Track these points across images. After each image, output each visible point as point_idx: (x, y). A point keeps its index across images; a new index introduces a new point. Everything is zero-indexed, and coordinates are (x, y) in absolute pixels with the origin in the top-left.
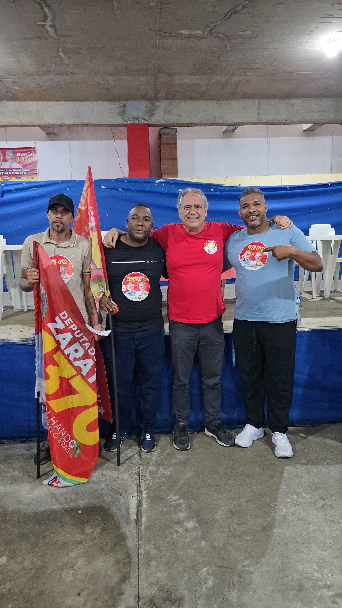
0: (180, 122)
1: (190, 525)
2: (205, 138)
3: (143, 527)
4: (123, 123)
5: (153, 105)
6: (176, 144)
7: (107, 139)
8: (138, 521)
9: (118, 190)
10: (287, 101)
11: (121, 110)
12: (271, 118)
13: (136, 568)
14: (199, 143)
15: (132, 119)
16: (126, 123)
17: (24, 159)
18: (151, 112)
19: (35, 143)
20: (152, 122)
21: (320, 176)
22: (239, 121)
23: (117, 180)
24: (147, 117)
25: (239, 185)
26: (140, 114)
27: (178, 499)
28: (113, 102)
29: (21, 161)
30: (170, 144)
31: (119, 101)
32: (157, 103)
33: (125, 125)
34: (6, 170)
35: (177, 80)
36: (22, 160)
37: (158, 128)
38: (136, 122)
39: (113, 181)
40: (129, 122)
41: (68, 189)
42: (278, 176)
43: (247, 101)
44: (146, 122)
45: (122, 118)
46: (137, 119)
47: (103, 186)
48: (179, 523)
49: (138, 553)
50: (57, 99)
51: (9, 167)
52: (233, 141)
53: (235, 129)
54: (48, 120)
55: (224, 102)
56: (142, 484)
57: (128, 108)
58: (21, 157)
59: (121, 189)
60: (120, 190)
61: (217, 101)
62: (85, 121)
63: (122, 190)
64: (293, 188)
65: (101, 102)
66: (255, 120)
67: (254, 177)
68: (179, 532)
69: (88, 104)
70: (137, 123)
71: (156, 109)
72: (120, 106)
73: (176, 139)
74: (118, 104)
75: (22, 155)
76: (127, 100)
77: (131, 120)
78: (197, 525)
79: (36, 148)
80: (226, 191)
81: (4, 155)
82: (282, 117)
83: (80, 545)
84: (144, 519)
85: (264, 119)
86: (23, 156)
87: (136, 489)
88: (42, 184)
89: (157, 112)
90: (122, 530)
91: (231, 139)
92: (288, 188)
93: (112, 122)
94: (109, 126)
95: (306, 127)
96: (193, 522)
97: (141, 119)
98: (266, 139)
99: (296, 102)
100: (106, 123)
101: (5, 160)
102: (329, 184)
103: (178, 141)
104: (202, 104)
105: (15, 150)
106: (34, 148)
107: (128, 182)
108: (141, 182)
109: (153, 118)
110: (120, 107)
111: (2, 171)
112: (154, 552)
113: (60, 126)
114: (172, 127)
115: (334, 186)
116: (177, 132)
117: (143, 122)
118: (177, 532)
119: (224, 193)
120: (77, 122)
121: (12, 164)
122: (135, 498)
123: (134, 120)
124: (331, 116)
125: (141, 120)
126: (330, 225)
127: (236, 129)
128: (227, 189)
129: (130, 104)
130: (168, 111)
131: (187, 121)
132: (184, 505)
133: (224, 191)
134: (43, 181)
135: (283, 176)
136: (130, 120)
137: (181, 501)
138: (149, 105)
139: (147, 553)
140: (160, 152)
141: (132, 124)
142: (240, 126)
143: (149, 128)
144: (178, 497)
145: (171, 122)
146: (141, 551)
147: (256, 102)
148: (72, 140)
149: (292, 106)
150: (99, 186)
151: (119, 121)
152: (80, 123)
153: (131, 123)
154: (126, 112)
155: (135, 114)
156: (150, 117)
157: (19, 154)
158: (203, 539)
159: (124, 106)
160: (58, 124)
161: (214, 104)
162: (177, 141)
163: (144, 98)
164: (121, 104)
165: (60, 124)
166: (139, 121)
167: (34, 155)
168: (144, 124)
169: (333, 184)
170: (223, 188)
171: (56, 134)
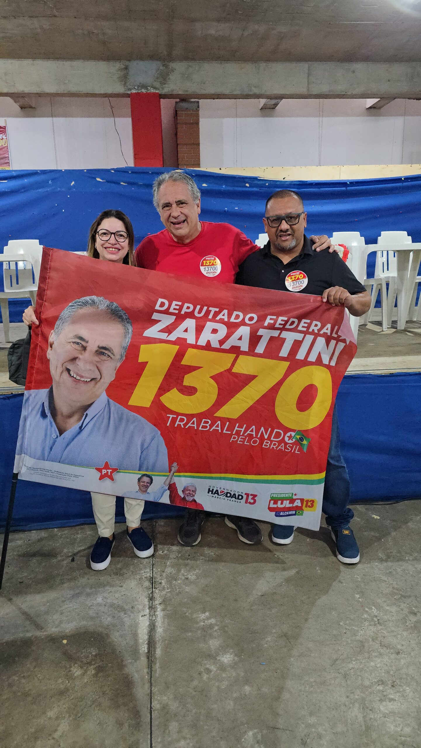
0: (203, 92)
1: (227, 658)
2: (236, 116)
3: (158, 665)
4: (125, 92)
5: (166, 67)
6: (197, 123)
7: (104, 116)
8: (150, 655)
9: (120, 184)
10: (346, 65)
11: (122, 73)
12: (325, 89)
13: (148, 734)
14: (229, 123)
15: (138, 86)
16: (129, 92)
18: (163, 77)
19: (6, 121)
20: (166, 90)
21: (391, 167)
22: (282, 92)
23: (117, 170)
24: (157, 85)
25: (284, 179)
26: (148, 80)
27: (208, 618)
28: (111, 63)
30: (190, 124)
31: (119, 61)
32: (172, 65)
33: (128, 96)
35: (199, 29)
37: (174, 101)
38: (144, 91)
39: (113, 171)
40: (134, 91)
41: (50, 182)
42: (335, 166)
43: (293, 65)
44: (157, 92)
45: (123, 86)
46: (145, 87)
47: (98, 178)
48: (212, 656)
49: (151, 708)
50: (34, 56)
52: (275, 121)
53: (276, 105)
54: (20, 87)
55: (263, 65)
56: (155, 595)
57: (132, 71)
59: (124, 182)
60: (122, 183)
61: (253, 63)
62: (73, 89)
63: (124, 184)
64: (354, 183)
65: (95, 62)
66: (303, 90)
67: (303, 167)
68: (211, 671)
69: (77, 63)
70: (145, 93)
71: (171, 73)
72: (121, 68)
73: (197, 116)
74: (118, 65)
76: (130, 61)
77: (136, 88)
78: (236, 658)
79: (6, 128)
80: (266, 187)
82: (340, 88)
83: (64, 697)
84: (159, 652)
85: (315, 90)
87: (147, 603)
88: (14, 174)
89: (171, 77)
90: (126, 670)
91: (272, 118)
92: (348, 183)
93: (109, 90)
94: (106, 97)
95: (370, 102)
96: (231, 654)
97: (149, 87)
98: (317, 118)
99: (359, 67)
100: (102, 92)
102: (403, 179)
103: (200, 120)
104: (232, 67)
106: (5, 128)
107: (132, 172)
108: (150, 173)
109: (166, 86)
110: (121, 70)
112: (174, 706)
113: (39, 95)
114: (193, 100)
115: (409, 182)
116: (199, 108)
117: (153, 91)
118: (208, 671)
119: (263, 190)
120: (62, 89)
122: (146, 618)
123: (140, 88)
124: (404, 87)
125: (150, 89)
126: (406, 233)
127: (278, 104)
128: (267, 184)
129: (135, 66)
130: (187, 77)
131: (211, 90)
132: (216, 628)
133: (262, 187)
134: (15, 171)
135: (342, 166)
136: (134, 88)
137: (213, 621)
138: (161, 68)
139: (164, 707)
140: (176, 134)
141: (138, 94)
142: (283, 99)
143: (162, 100)
144: (207, 614)
145: (190, 91)
146: (156, 705)
147: (305, 66)
148: (55, 117)
149: (354, 72)
150: (93, 178)
151: (120, 89)
152: (65, 92)
153: (137, 92)
154: (129, 77)
155: (141, 79)
156: (162, 84)
158: (247, 681)
159: (126, 68)
160: (36, 92)
161: (249, 67)
163: (152, 57)
164: (122, 65)
165: (39, 92)
166: (147, 89)
167: (4, 137)
168: (154, 94)
169: (407, 179)
170: (262, 182)
171: (34, 108)
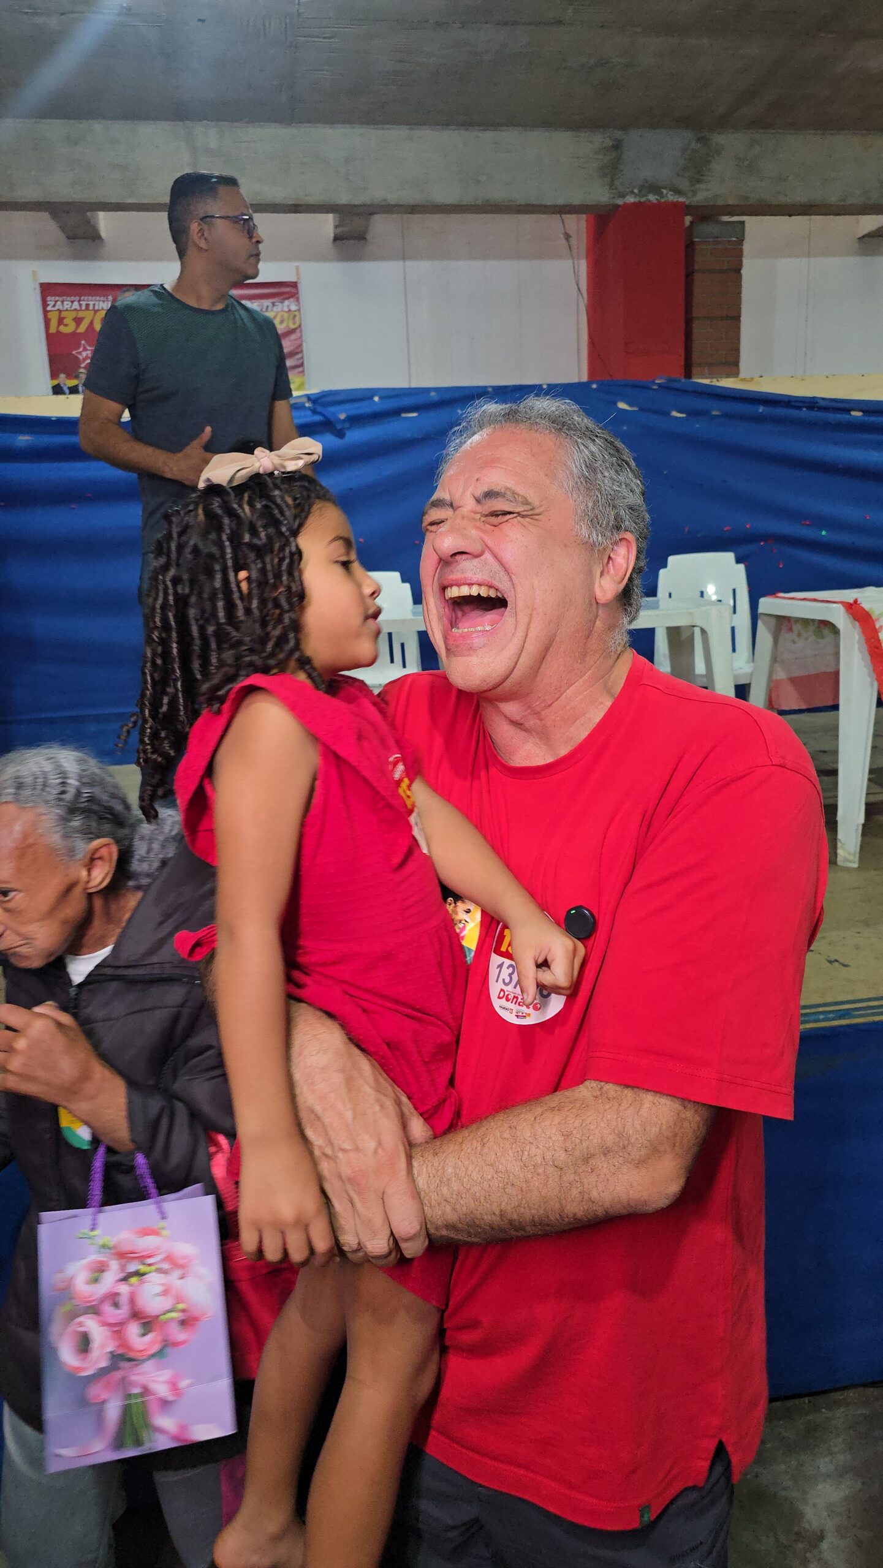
2: (809, 255)
4: (611, 202)
5: (704, 144)
6: (738, 271)
7: (518, 256)
11: (607, 158)
14: (789, 268)
15: (641, 188)
16: (620, 202)
18: (697, 167)
19: (297, 268)
20: (701, 197)
24: (684, 184)
26: (663, 173)
28: (583, 134)
30: (721, 271)
31: (601, 130)
32: (719, 139)
38: (653, 198)
40: (631, 199)
44: (681, 199)
45: (607, 187)
46: (655, 188)
54: (378, 192)
57: (628, 153)
59: (678, 412)
60: (675, 414)
62: (498, 194)
63: (679, 416)
65: (547, 134)
69: (509, 136)
70: (655, 202)
71: (713, 157)
72: (604, 145)
73: (739, 255)
74: (599, 139)
76: (625, 128)
77: (636, 191)
79: (300, 286)
89: (713, 166)
93: (580, 198)
97: (665, 188)
100: (561, 201)
103: (746, 262)
104: (845, 145)
106: (294, 285)
109: (702, 186)
110: (605, 150)
114: (725, 218)
116: (743, 234)
117: (671, 197)
120: (471, 195)
123: (644, 192)
125: (667, 194)
129: (637, 141)
130: (748, 166)
136: (632, 192)
138: (694, 145)
141: (639, 205)
148: (410, 259)
151: (600, 194)
152: (479, 202)
153: (637, 200)
154: (621, 167)
155: (649, 172)
156: (696, 180)
159: (617, 146)
160: (412, 202)
162: (741, 261)
163: (684, 122)
164: (608, 140)
165: (420, 202)
166: (661, 194)
167: (293, 308)
168: (675, 205)
171: (365, 239)
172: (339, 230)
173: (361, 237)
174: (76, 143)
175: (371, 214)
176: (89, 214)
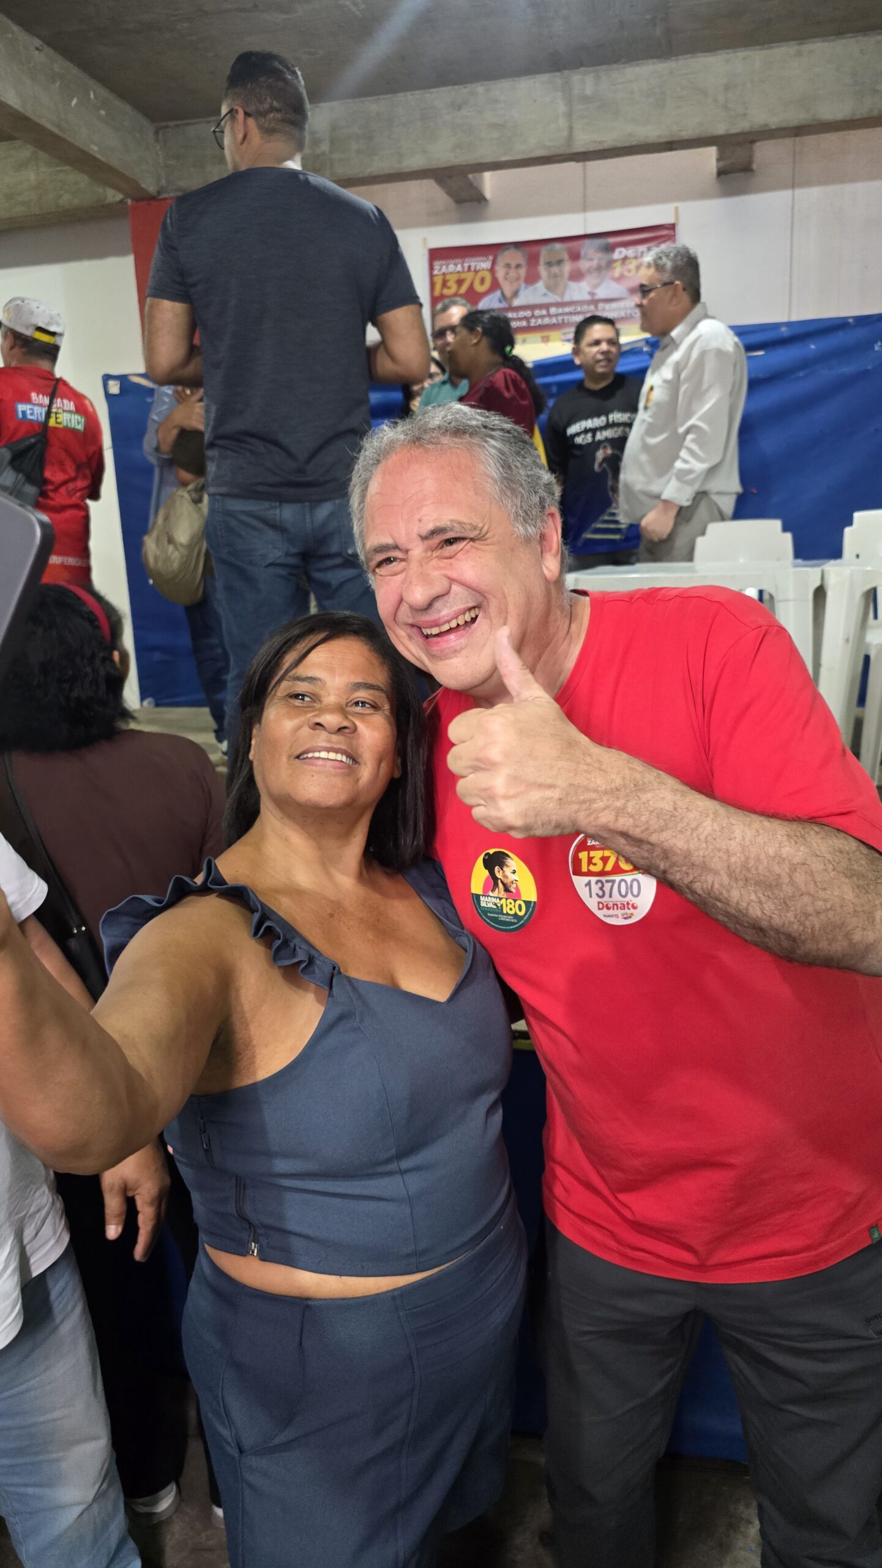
17: (638, 268)
19: (677, 209)
29: (626, 273)
34: (579, 309)
36: (629, 271)
51: (588, 297)
58: (628, 262)
75: (630, 252)
79: (676, 226)
81: (575, 256)
86: (636, 258)
101: (576, 276)
105: (612, 240)
106: (672, 227)
111: (567, 310)
121: (596, 286)
157: (620, 252)
171: (752, 170)
172: (722, 164)
173: (747, 168)
174: (460, 108)
175: (753, 142)
176: (470, 176)
